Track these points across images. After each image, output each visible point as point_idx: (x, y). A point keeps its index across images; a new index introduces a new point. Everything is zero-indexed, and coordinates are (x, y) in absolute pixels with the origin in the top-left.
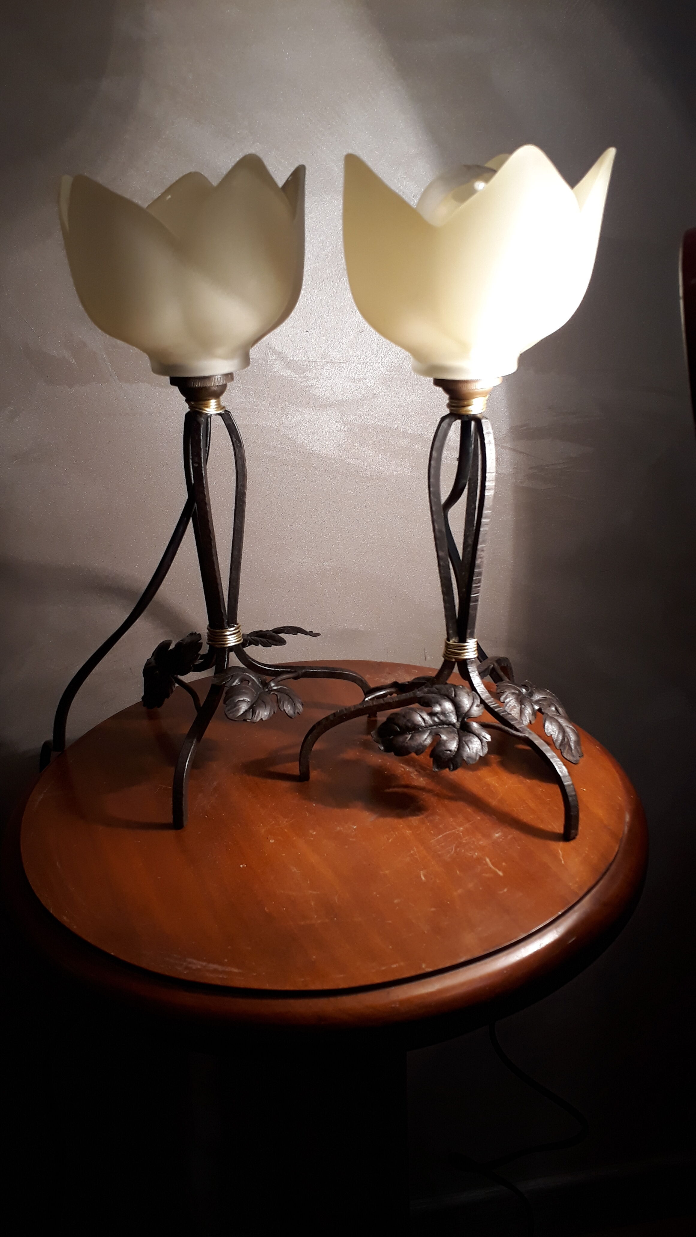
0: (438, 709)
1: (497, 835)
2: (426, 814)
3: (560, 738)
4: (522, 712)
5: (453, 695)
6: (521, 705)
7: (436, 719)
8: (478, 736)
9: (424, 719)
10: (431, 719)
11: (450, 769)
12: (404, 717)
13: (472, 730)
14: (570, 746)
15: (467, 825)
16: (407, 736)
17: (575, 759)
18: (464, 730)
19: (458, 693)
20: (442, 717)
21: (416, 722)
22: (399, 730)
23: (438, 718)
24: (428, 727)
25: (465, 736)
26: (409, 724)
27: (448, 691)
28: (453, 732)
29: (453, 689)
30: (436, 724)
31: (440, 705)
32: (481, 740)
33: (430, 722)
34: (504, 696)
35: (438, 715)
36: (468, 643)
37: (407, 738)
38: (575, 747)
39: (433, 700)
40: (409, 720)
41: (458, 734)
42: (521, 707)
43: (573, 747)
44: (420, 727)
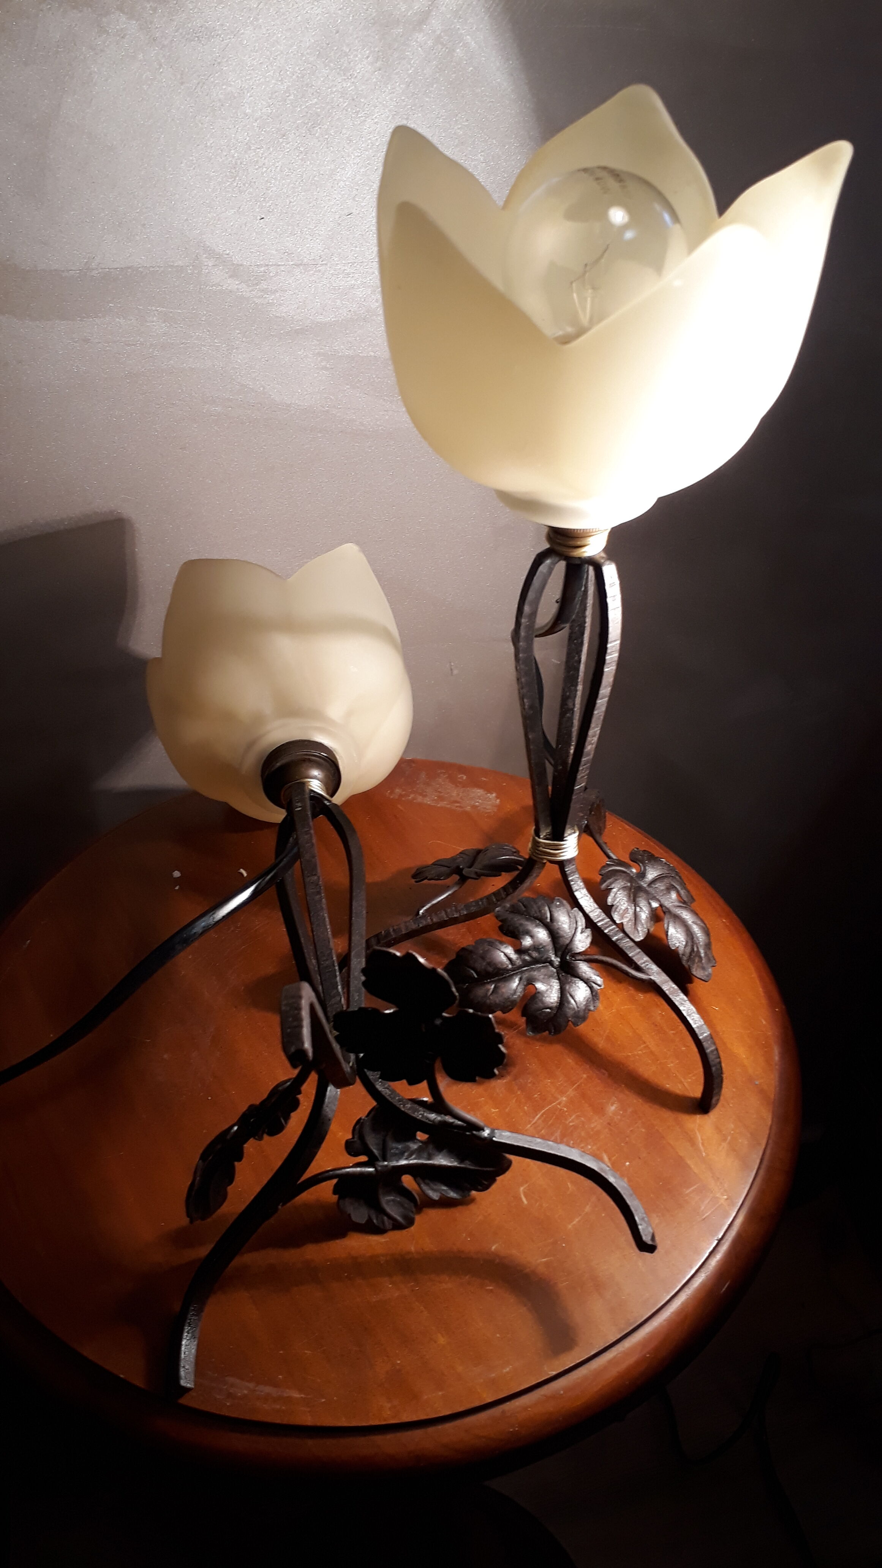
0: (527, 942)
1: (613, 1108)
2: (514, 1071)
3: (688, 950)
4: (636, 916)
5: (548, 920)
6: (635, 906)
7: (527, 958)
8: (587, 981)
9: (510, 959)
10: (520, 958)
11: (550, 1033)
12: (483, 958)
13: (578, 974)
14: (700, 957)
15: (571, 1092)
16: (488, 986)
17: (706, 973)
18: (567, 973)
19: (556, 915)
20: (535, 954)
21: (499, 966)
22: (476, 976)
23: (530, 955)
24: (516, 970)
25: (569, 983)
26: (490, 969)
27: (540, 911)
28: (551, 976)
29: (547, 908)
30: (526, 964)
31: (532, 937)
32: (591, 988)
33: (519, 962)
34: (612, 894)
35: (530, 952)
36: (566, 840)
37: (488, 990)
38: (705, 953)
39: (521, 929)
40: (489, 964)
41: (559, 979)
42: (635, 910)
43: (703, 955)
44: (506, 970)
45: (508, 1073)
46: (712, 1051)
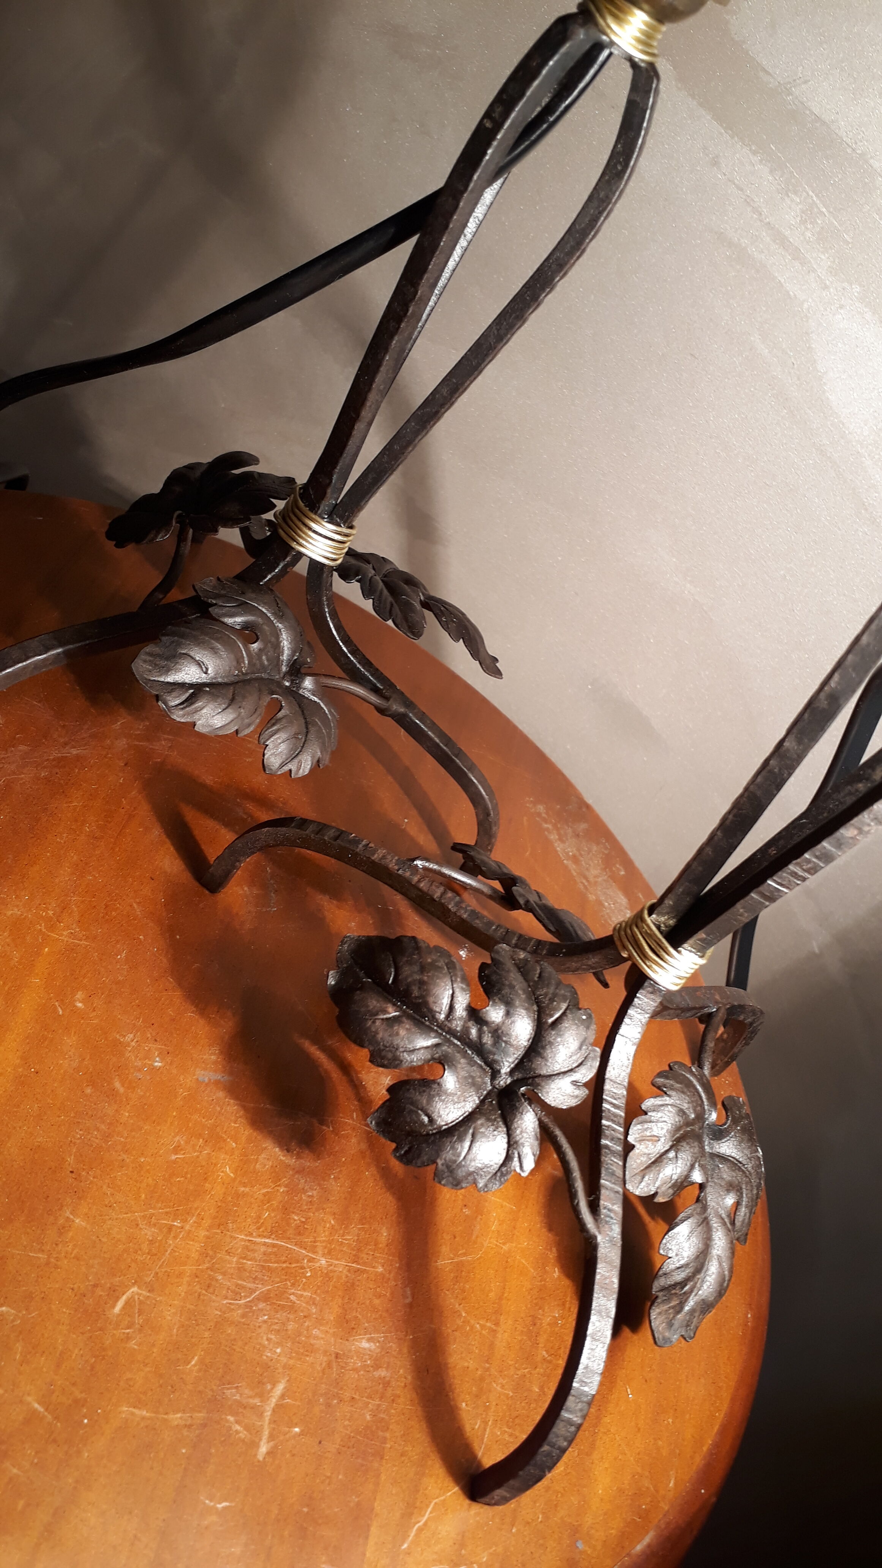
0: (495, 1014)
1: (365, 1345)
2: (308, 1162)
3: (679, 1277)
4: (659, 1161)
5: (550, 1020)
6: (671, 1147)
7: (474, 1032)
8: (512, 1144)
9: (451, 1008)
10: (465, 1022)
11: (396, 1150)
12: (423, 969)
13: (512, 1122)
14: (681, 1305)
15: (341, 1266)
16: (390, 1009)
17: (667, 1334)
18: (500, 1106)
19: (566, 1024)
20: (487, 1039)
21: (431, 1000)
22: (390, 982)
23: (480, 1033)
24: (444, 1029)
25: (488, 1120)
26: (416, 992)
27: (552, 1000)
28: (477, 1087)
29: (564, 1006)
30: (464, 1037)
31: (508, 1014)
32: (508, 1158)
33: (457, 1025)
34: (658, 1101)
35: (485, 1028)
36: (679, 952)
37: (385, 1012)
38: (692, 1311)
39: (506, 991)
40: (422, 983)
41: (482, 1102)
42: (667, 1152)
43: (687, 1308)
44: (431, 1015)
45: (299, 1157)
46: (570, 1422)
